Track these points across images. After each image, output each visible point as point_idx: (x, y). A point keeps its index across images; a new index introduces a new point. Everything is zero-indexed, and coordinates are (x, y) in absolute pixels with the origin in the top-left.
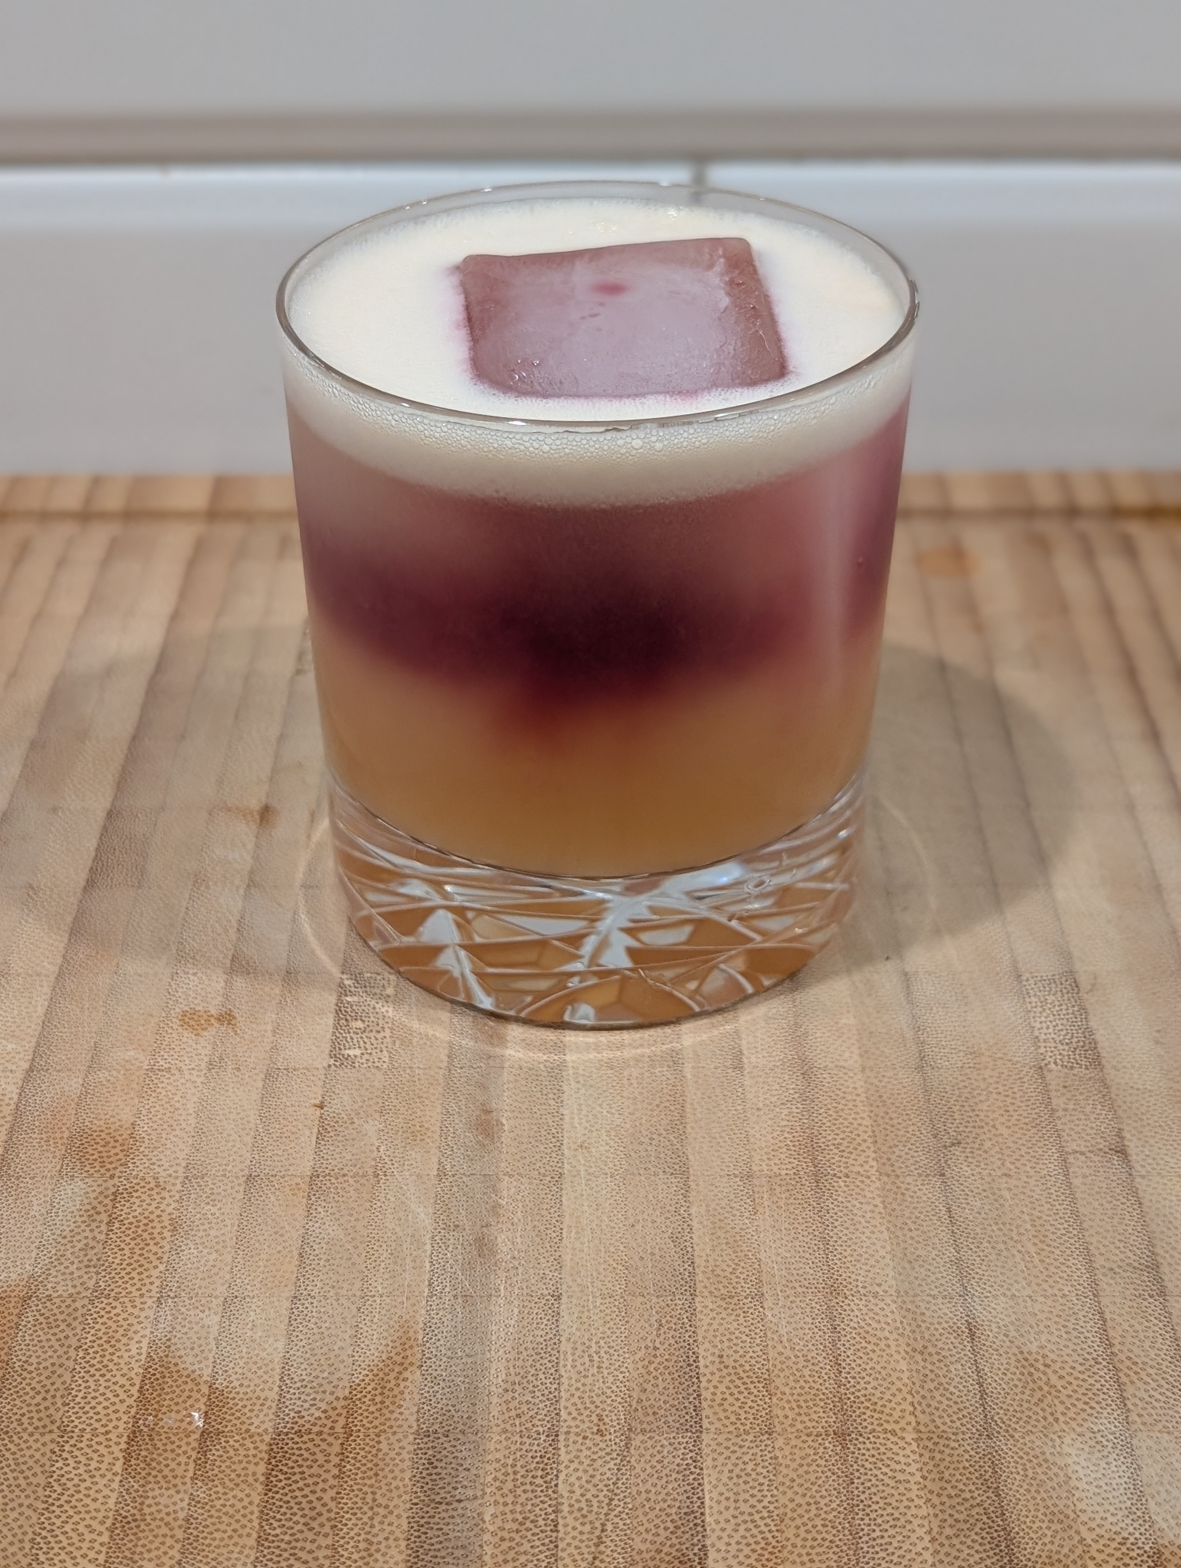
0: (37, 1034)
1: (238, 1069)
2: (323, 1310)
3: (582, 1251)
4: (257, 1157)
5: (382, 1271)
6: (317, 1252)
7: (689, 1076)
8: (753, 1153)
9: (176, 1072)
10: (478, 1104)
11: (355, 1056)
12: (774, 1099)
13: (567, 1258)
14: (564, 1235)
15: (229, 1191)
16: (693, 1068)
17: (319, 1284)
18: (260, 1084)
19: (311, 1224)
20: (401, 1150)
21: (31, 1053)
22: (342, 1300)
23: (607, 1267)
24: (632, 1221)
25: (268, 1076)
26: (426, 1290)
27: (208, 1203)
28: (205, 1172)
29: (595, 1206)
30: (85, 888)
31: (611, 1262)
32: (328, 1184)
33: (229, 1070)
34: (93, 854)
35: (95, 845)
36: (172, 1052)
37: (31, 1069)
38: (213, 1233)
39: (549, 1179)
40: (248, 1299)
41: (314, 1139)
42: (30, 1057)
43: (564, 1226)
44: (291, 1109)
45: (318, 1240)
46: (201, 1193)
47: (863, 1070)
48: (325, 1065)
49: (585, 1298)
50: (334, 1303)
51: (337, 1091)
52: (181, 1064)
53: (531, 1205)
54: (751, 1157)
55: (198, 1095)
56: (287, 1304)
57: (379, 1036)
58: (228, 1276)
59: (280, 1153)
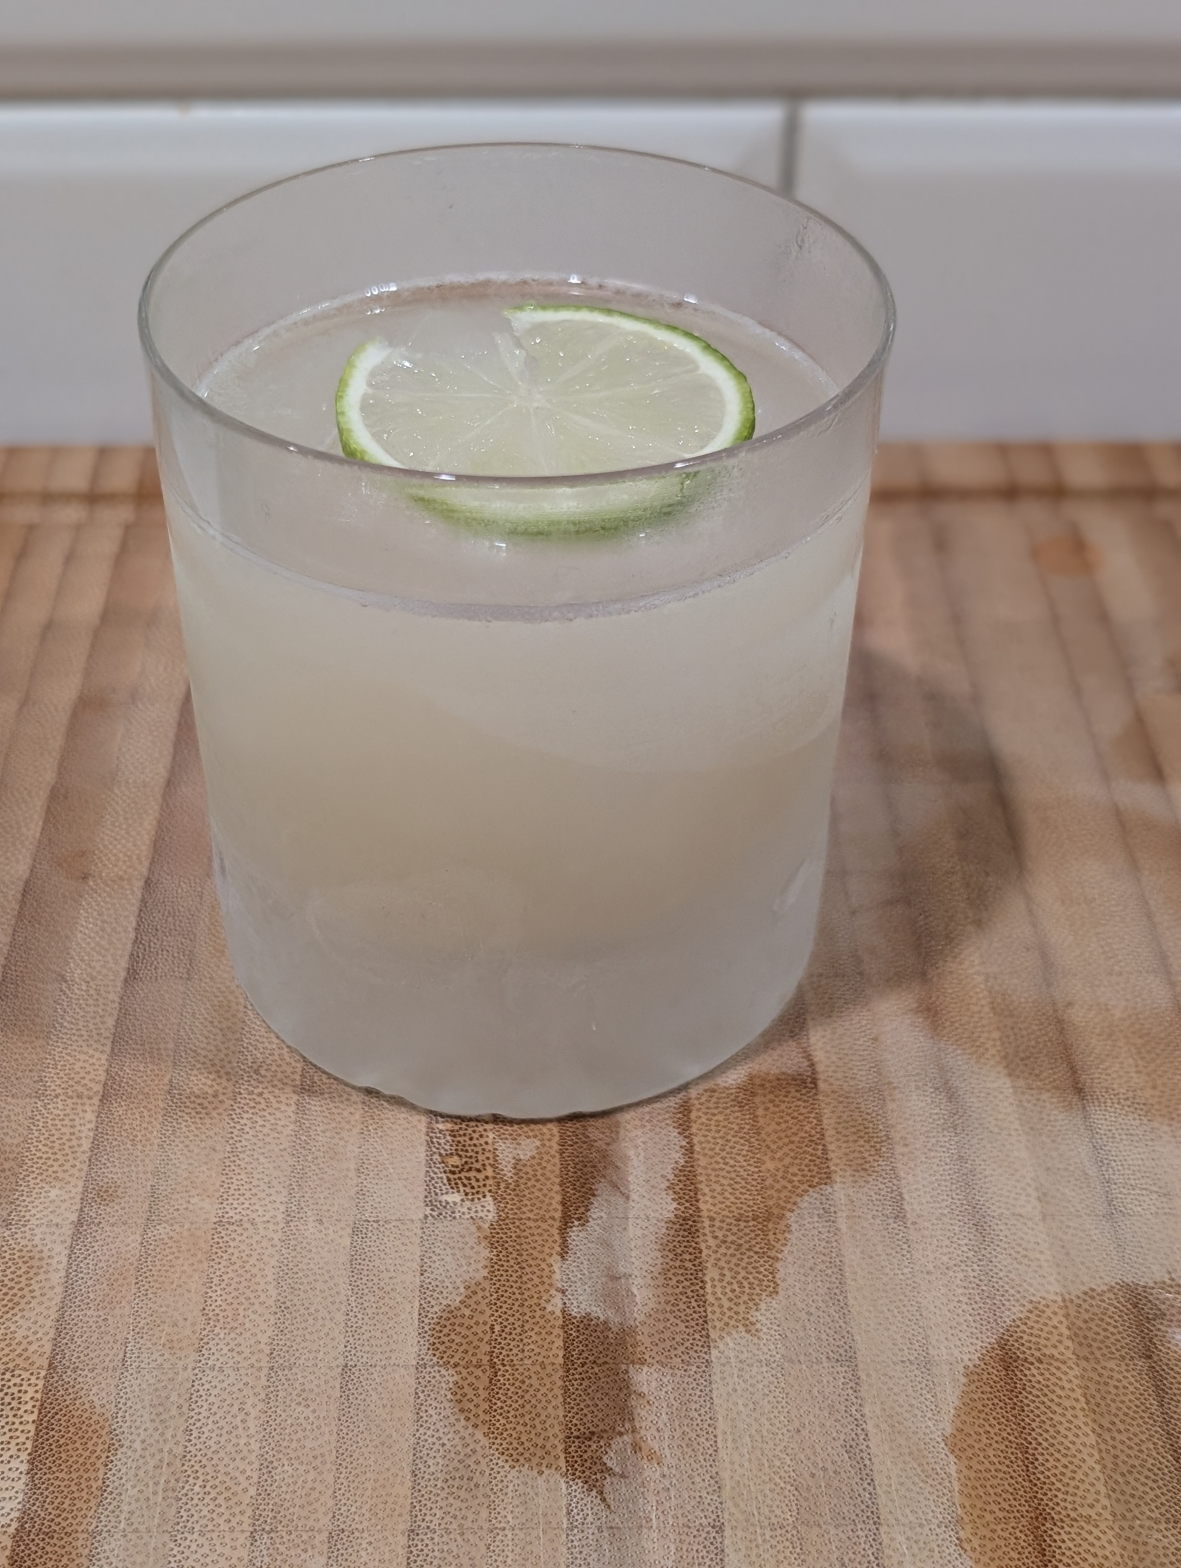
0: (83, 1174)
1: (321, 1222)
2: (446, 1548)
3: (741, 1466)
4: (351, 1340)
5: (510, 1494)
6: (432, 1469)
7: (844, 1229)
8: (929, 1332)
9: (248, 1225)
10: (602, 1267)
11: (455, 1204)
12: (945, 1259)
13: (725, 1475)
14: (720, 1445)
15: (323, 1387)
16: (848, 1217)
17: (439, 1514)
18: (347, 1241)
19: (422, 1431)
20: (519, 1330)
21: (78, 1200)
22: (468, 1535)
23: (773, 1486)
24: (796, 1424)
25: (356, 1231)
26: (565, 1521)
27: (299, 1404)
28: (292, 1360)
29: (751, 1406)
30: (126, 980)
31: (778, 1480)
32: (438, 1377)
33: (311, 1224)
34: (132, 935)
35: (134, 924)
36: (242, 1199)
37: (80, 1223)
38: (309, 1444)
39: (694, 1368)
40: (357, 1534)
41: (416, 1316)
42: (78, 1207)
43: (719, 1432)
44: (386, 1275)
45: (432, 1454)
46: (290, 1390)
47: (1044, 1218)
48: (421, 1216)
49: (751, 1529)
50: (459, 1538)
51: (437, 1251)
52: (254, 1216)
53: (676, 1404)
54: (926, 1337)
55: (277, 1257)
56: (403, 1540)
57: (481, 1176)
58: (331, 1503)
59: (378, 1334)
